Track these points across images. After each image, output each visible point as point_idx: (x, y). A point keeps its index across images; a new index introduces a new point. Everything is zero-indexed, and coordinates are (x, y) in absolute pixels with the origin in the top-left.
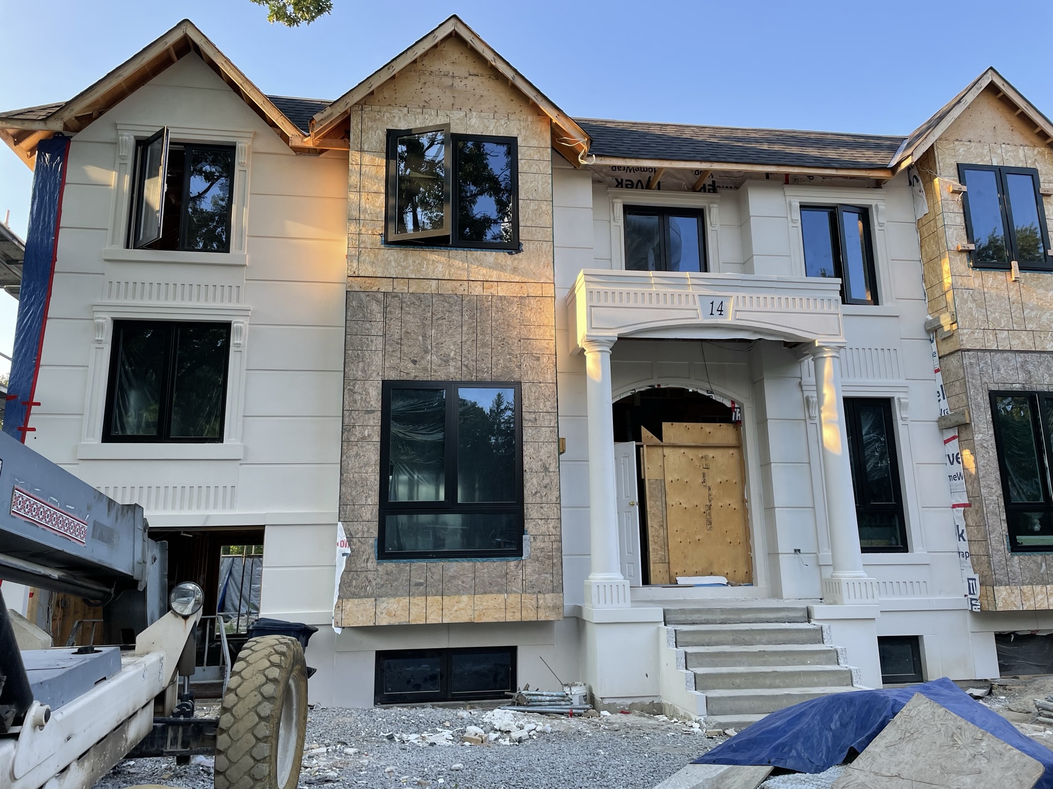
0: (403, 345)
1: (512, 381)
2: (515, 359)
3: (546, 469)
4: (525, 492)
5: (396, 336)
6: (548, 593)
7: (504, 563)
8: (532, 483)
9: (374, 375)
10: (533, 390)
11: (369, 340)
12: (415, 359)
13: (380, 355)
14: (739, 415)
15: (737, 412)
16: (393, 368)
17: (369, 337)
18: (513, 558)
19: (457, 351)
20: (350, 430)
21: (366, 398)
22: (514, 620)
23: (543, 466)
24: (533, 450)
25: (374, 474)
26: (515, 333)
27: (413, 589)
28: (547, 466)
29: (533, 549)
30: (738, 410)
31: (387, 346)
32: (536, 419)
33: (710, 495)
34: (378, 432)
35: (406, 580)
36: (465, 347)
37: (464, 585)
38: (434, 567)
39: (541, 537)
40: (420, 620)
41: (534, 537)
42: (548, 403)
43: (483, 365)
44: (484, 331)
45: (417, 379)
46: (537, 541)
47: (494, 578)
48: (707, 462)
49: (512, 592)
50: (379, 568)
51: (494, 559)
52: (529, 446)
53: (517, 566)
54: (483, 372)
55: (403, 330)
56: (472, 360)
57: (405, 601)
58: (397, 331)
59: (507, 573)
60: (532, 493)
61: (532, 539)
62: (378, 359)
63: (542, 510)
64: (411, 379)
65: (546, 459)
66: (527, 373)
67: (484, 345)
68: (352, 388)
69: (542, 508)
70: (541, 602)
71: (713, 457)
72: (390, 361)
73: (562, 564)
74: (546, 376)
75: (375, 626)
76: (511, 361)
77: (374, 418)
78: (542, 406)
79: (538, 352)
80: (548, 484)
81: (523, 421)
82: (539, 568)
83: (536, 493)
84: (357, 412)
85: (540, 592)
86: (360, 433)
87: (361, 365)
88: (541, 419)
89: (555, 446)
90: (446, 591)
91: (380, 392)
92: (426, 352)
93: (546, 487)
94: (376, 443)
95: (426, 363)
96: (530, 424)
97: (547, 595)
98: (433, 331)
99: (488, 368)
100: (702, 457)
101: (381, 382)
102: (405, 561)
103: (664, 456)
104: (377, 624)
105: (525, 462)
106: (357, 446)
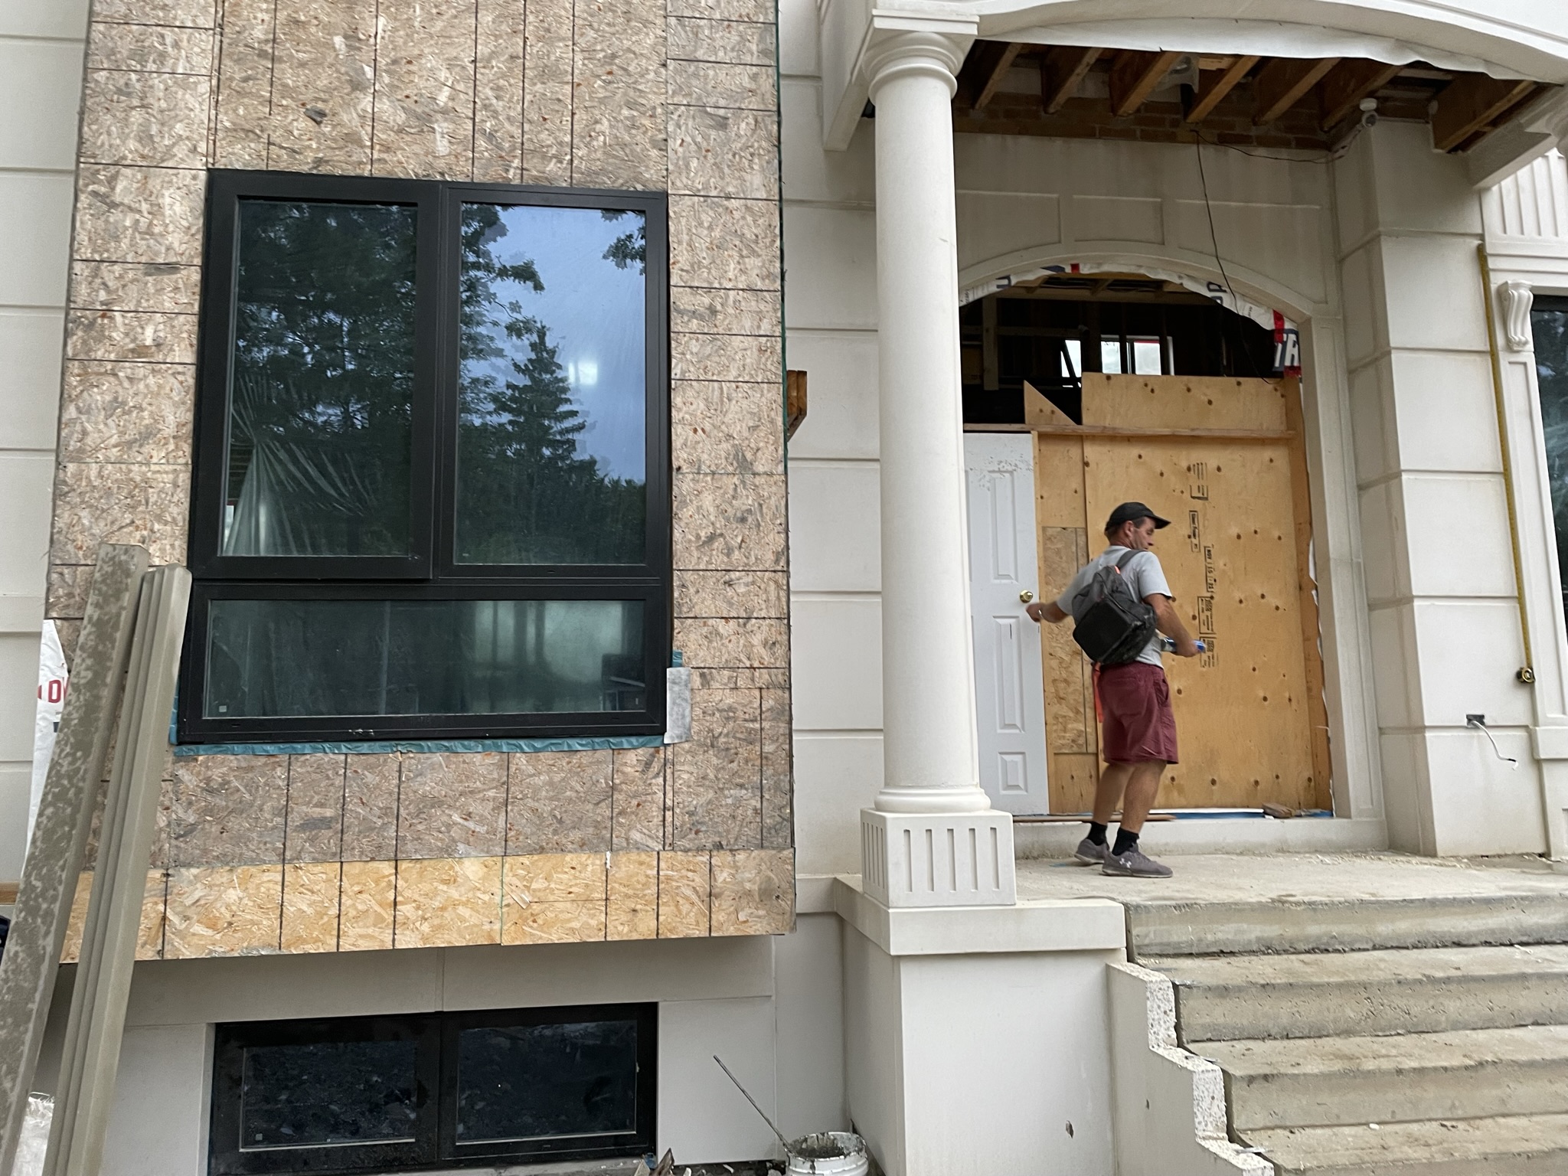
0: (281, 60)
1: (639, 187)
2: (647, 122)
3: (744, 466)
4: (677, 535)
5: (259, 33)
6: (744, 849)
7: (604, 754)
8: (699, 508)
9: (181, 151)
10: (706, 220)
11: (168, 41)
12: (320, 105)
13: (204, 87)
14: (1295, 351)
15: (1290, 345)
16: (243, 132)
17: (166, 31)
18: (633, 740)
19: (461, 87)
20: (92, 324)
21: (150, 224)
22: (635, 936)
23: (736, 456)
24: (702, 406)
25: (171, 467)
26: (650, 41)
27: (297, 840)
28: (749, 456)
29: (698, 711)
30: (1292, 337)
31: (226, 61)
32: (713, 311)
33: (1209, 570)
34: (189, 332)
35: (276, 812)
36: (485, 75)
37: (471, 825)
38: (370, 768)
39: (726, 672)
40: (317, 940)
41: (702, 675)
42: (752, 262)
43: (544, 136)
44: (548, 30)
45: (324, 170)
46: (715, 685)
47: (570, 800)
48: (1201, 483)
49: (630, 846)
50: (180, 773)
51: (575, 743)
52: (690, 393)
53: (648, 765)
54: (544, 157)
55: (282, 16)
56: (508, 118)
57: (266, 877)
58: (260, 15)
59: (613, 788)
60: (698, 537)
61: (697, 681)
62: (196, 103)
63: (730, 592)
64: (305, 169)
65: (746, 434)
66: (687, 166)
67: (547, 73)
68: (103, 190)
69: (729, 583)
70: (722, 876)
71: (1219, 469)
72: (235, 110)
73: (791, 756)
74: (748, 177)
75: (164, 961)
76: (633, 126)
77: (176, 289)
78: (732, 270)
79: (722, 103)
80: (749, 511)
81: (673, 314)
82: (718, 770)
83: (711, 538)
84: (117, 268)
85: (719, 846)
86: (127, 335)
87: (136, 116)
88: (731, 311)
89: (774, 395)
90: (409, 846)
91: (199, 204)
92: (357, 86)
93: (743, 520)
94: (180, 368)
95: (356, 121)
96: (694, 324)
97: (741, 856)
98: (382, 21)
99: (561, 144)
100: (1189, 469)
101: (203, 175)
102: (270, 748)
103: (1086, 464)
104: (168, 956)
105: (677, 442)
106: (115, 375)
